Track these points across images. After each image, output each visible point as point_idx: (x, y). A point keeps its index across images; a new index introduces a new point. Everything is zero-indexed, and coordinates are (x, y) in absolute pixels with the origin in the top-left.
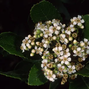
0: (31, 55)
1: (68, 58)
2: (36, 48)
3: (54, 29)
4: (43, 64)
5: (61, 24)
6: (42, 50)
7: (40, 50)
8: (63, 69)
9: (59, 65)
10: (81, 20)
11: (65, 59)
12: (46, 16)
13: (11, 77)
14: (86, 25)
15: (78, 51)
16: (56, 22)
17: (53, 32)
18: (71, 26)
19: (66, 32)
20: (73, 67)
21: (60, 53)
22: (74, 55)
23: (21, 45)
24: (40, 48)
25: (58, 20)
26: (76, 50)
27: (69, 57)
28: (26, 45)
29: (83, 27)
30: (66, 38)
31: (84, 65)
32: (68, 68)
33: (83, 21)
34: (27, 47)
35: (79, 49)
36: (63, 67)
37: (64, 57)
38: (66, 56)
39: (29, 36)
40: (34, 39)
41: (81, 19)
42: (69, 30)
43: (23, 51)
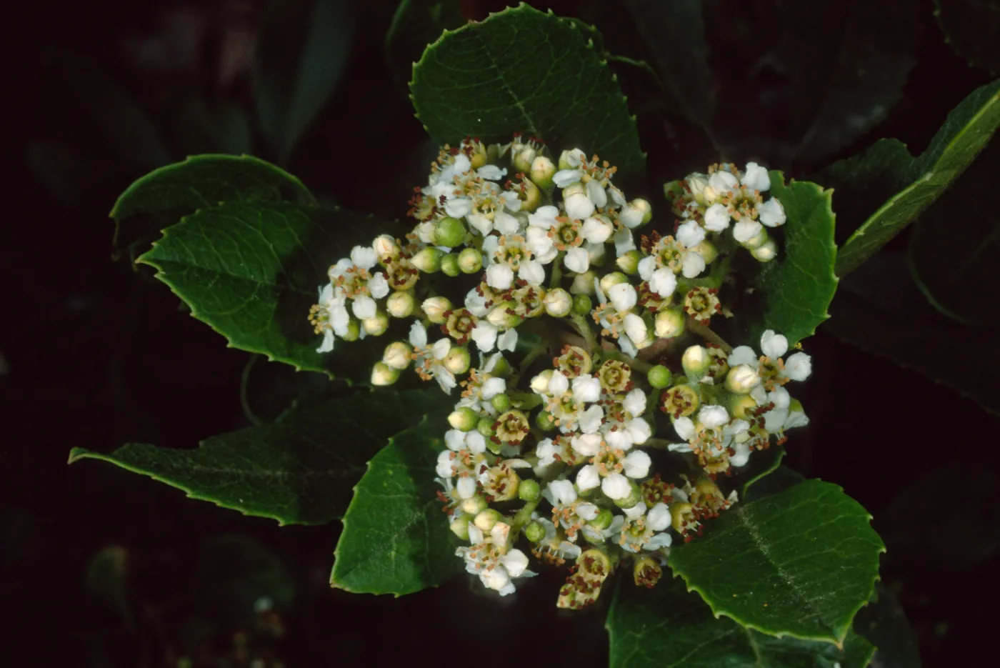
0: (380, 378)
1: (626, 453)
2: (418, 334)
3: (566, 234)
4: (454, 454)
5: (618, 195)
6: (458, 363)
7: (443, 363)
8: (587, 522)
9: (561, 491)
10: (759, 206)
11: (610, 460)
12: (519, 104)
13: (219, 504)
14: (788, 243)
15: (701, 428)
16: (587, 178)
17: (553, 255)
18: (689, 233)
19: (645, 267)
20: (652, 514)
21: (580, 415)
22: (672, 447)
23: (316, 301)
24: (443, 346)
25: (600, 164)
26: (694, 417)
27: (636, 447)
28: (349, 305)
29: (766, 253)
30: (639, 309)
31: (734, 494)
32: (619, 519)
33: (774, 214)
34: (356, 322)
35: (714, 416)
36: (589, 511)
37: (605, 443)
38: (619, 440)
39: (383, 246)
40: (414, 278)
41: (766, 196)
42: (665, 261)
43: (327, 346)
